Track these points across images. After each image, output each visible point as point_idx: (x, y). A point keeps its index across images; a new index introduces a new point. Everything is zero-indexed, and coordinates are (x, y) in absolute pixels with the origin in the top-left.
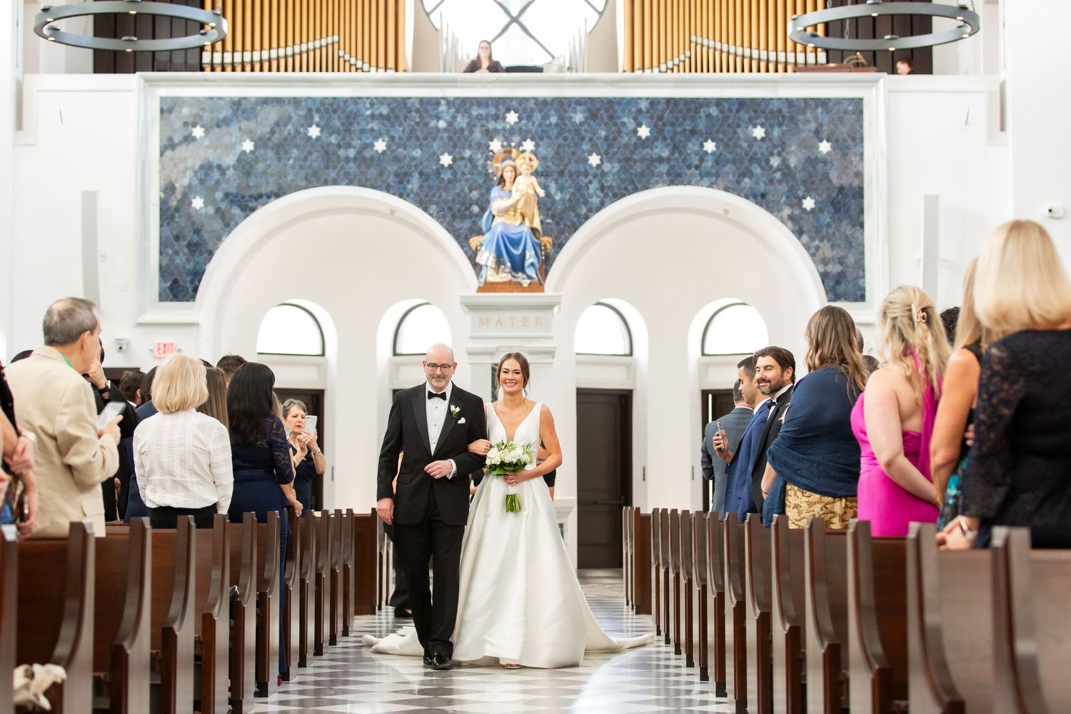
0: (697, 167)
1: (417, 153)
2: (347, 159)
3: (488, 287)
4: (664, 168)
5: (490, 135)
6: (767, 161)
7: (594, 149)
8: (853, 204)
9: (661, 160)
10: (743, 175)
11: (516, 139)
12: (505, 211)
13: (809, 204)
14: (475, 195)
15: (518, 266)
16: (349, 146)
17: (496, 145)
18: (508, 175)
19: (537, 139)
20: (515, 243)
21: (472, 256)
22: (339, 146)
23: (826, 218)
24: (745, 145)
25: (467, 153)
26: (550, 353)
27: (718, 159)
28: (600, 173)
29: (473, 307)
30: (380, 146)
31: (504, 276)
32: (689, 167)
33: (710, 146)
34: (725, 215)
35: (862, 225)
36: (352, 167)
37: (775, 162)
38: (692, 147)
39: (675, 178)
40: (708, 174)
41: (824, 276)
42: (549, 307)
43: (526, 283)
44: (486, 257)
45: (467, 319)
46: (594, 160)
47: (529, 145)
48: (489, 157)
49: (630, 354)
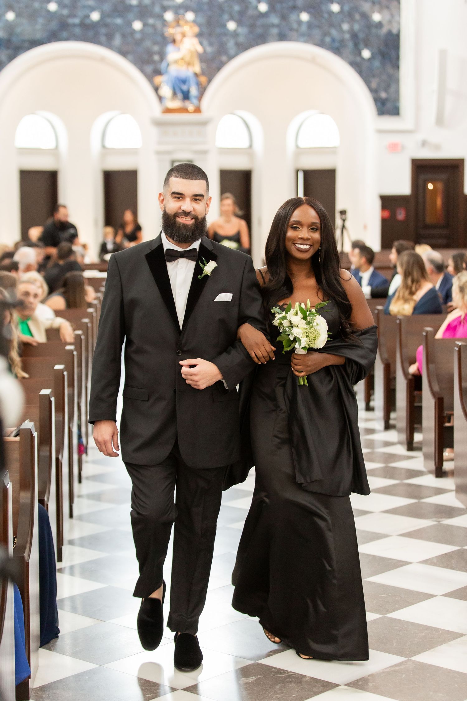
0: (297, 31)
1: (119, 21)
2: (74, 25)
3: (168, 111)
4: (275, 31)
5: (165, 9)
6: (340, 26)
7: (232, 18)
8: (393, 54)
9: (273, 26)
10: (325, 34)
11: (181, 11)
12: (176, 62)
13: (366, 54)
14: (156, 48)
15: (186, 96)
16: (75, 16)
17: (169, 16)
18: (178, 37)
19: (195, 11)
20: (184, 82)
21: (156, 89)
22: (69, 16)
23: (377, 63)
24: (326, 15)
25: (151, 21)
26: (205, 152)
27: (310, 25)
28: (235, 34)
29: (158, 124)
30: (95, 16)
31: (177, 104)
32: (291, 29)
33: (305, 17)
34: (313, 60)
35: (398, 67)
36: (78, 31)
37: (346, 27)
38: (293, 17)
39: (282, 37)
40: (303, 35)
41: (376, 100)
42: (204, 123)
43: (191, 108)
44: (166, 91)
45: (154, 131)
46: (232, 26)
47: (190, 16)
48: (165, 23)
49: (251, 146)
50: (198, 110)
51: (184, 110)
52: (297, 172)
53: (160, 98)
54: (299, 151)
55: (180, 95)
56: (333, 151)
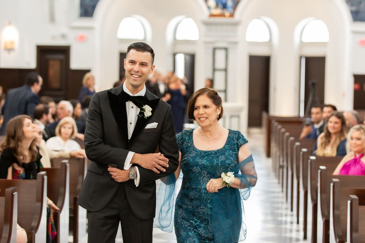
3: (212, 15)
15: (225, 6)
26: (236, 43)
29: (206, 24)
31: (218, 11)
41: (352, 12)
42: (236, 24)
43: (227, 14)
44: (212, 3)
45: (203, 28)
49: (270, 40)
50: (232, 15)
51: (222, 15)
52: (301, 58)
53: (209, 8)
54: (302, 44)
55: (220, 6)
56: (324, 44)
